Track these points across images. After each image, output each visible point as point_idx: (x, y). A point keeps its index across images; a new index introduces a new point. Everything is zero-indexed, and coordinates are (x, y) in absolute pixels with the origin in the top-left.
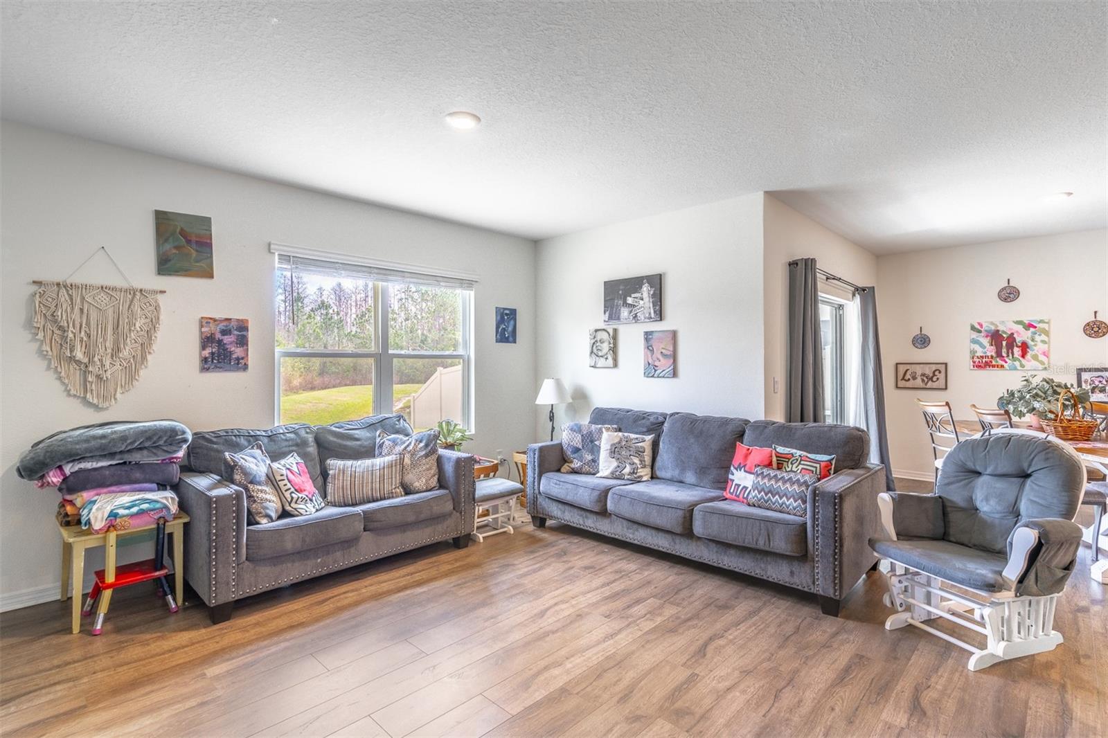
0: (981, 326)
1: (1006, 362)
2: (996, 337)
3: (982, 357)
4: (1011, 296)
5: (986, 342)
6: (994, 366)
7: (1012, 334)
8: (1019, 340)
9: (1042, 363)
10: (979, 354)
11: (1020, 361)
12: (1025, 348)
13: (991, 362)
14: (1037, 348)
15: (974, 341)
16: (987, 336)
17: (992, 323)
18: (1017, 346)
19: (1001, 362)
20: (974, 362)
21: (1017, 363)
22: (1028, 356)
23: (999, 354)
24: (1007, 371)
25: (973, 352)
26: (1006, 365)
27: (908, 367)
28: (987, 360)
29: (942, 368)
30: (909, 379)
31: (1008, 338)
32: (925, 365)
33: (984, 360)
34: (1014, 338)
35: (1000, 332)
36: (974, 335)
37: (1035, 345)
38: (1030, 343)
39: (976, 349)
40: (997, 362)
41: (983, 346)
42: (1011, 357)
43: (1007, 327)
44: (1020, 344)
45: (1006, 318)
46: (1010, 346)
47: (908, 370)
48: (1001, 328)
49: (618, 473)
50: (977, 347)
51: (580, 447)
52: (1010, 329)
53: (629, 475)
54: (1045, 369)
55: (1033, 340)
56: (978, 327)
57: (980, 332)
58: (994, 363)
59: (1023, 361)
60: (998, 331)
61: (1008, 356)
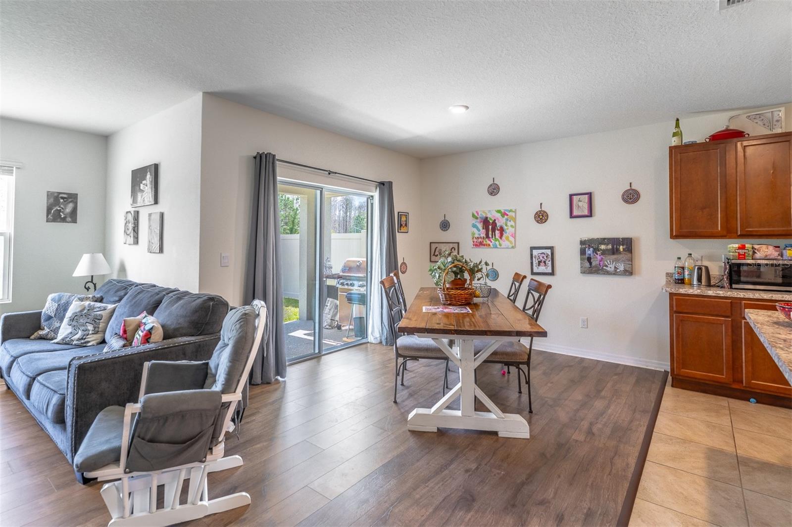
0: (478, 214)
1: (491, 242)
2: (486, 222)
3: (478, 238)
4: (495, 191)
5: (480, 226)
6: (484, 245)
7: (495, 220)
8: (498, 224)
9: (511, 242)
10: (476, 236)
11: (499, 242)
12: (502, 230)
13: (483, 241)
14: (509, 231)
15: (474, 226)
16: (481, 222)
17: (484, 212)
18: (498, 230)
19: (489, 242)
20: (474, 242)
21: (497, 243)
22: (504, 238)
23: (487, 236)
24: (492, 249)
25: (473, 234)
26: (491, 244)
27: (437, 245)
28: (480, 240)
29: (456, 246)
30: (437, 255)
31: (492, 223)
32: (446, 244)
33: (479, 240)
34: (496, 223)
35: (488, 219)
36: (474, 221)
37: (508, 229)
38: (505, 227)
39: (475, 232)
40: (486, 242)
41: (479, 230)
42: (494, 238)
43: (492, 215)
44: (499, 228)
45: (490, 207)
46: (494, 230)
47: (437, 248)
48: (489, 216)
49: (68, 339)
50: (475, 230)
51: (53, 315)
52: (494, 216)
53: (77, 340)
54: (513, 247)
55: (506, 225)
56: (476, 214)
57: (477, 218)
58: (485, 243)
59: (501, 242)
60: (487, 218)
61: (492, 237)
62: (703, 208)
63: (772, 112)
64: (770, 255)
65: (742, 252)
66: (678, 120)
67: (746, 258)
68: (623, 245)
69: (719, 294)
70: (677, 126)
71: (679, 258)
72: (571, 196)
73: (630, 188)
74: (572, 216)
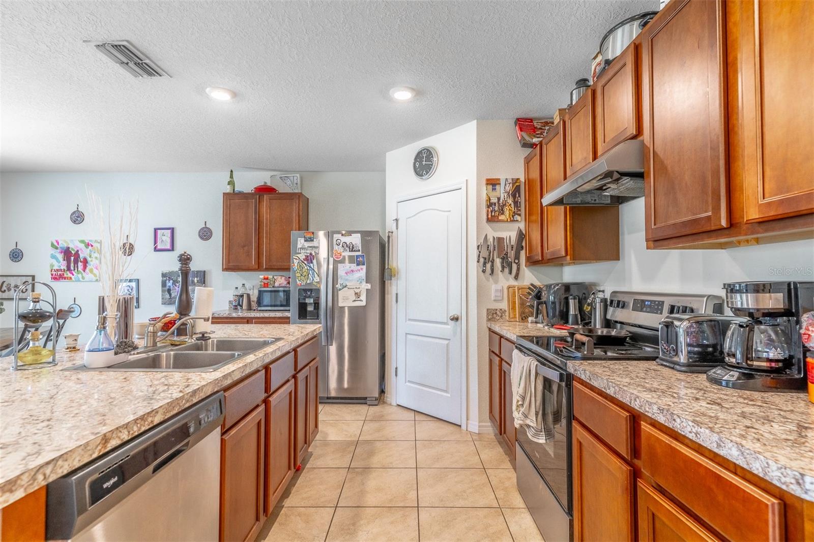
0: (58, 243)
1: (73, 275)
2: (67, 253)
3: (58, 270)
4: (79, 219)
5: (60, 257)
6: (65, 278)
7: (78, 251)
8: (82, 256)
9: (95, 275)
10: (56, 268)
11: (82, 274)
12: (85, 262)
13: (63, 274)
14: (92, 263)
15: (53, 257)
16: (61, 253)
17: (65, 242)
18: (81, 262)
19: (70, 275)
20: (52, 275)
21: (80, 276)
22: (87, 270)
23: (69, 269)
24: (73, 283)
25: (52, 266)
26: (73, 277)
27: (5, 279)
28: (60, 273)
29: (30, 279)
30: (5, 291)
31: (75, 253)
32: (17, 277)
33: (59, 273)
34: (79, 254)
35: (70, 249)
36: (53, 251)
37: (91, 261)
38: (89, 259)
39: (54, 263)
40: (67, 274)
41: (59, 262)
42: (76, 270)
43: (74, 246)
44: (82, 260)
45: (73, 237)
46: (76, 262)
47: (4, 282)
48: (71, 246)
50: (54, 262)
52: (77, 247)
54: (97, 280)
55: (90, 257)
56: (56, 244)
57: (57, 248)
58: (65, 276)
59: (84, 274)
60: (69, 248)
61: (74, 270)
62: (244, 246)
63: (293, 176)
64: (282, 284)
65: (266, 281)
66: (232, 171)
67: (269, 286)
68: (197, 277)
69: (239, 315)
70: (231, 177)
71: (237, 288)
72: (156, 230)
73: (204, 226)
74: (156, 250)
